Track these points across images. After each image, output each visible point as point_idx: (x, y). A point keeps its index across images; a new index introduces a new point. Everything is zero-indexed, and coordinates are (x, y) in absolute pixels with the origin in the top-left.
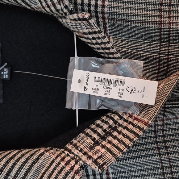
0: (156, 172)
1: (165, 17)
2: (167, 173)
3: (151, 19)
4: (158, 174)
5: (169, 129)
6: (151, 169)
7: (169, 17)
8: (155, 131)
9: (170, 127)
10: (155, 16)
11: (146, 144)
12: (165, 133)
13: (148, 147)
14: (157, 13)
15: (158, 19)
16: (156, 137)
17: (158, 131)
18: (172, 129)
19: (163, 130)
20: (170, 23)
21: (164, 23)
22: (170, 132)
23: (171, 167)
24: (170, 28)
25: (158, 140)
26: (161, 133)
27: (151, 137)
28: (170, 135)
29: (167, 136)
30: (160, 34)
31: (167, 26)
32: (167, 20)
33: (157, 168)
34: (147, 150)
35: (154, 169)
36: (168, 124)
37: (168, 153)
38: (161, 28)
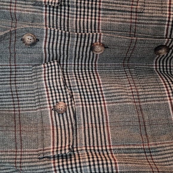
0: (8, 93)
1: (13, 6)
2: (15, 95)
3: (5, 7)
4: (9, 95)
5: (20, 71)
6: (5, 92)
7: (15, 6)
8: (11, 72)
9: (20, 70)
10: (8, 6)
11: (4, 78)
12: (17, 73)
13: (5, 80)
14: (9, 4)
15: (9, 7)
16: (11, 75)
17: (13, 71)
18: (21, 71)
19: (16, 71)
20: (15, 10)
21: (12, 9)
22: (20, 73)
23: (16, 91)
24: (15, 13)
25: (12, 76)
26: (14, 73)
27: (8, 75)
28: (19, 74)
29: (18, 74)
30: (11, 15)
31: (14, 11)
32: (14, 8)
33: (9, 91)
34: (4, 81)
35: (7, 92)
36: (19, 68)
37: (15, 84)
38: (11, 12)
